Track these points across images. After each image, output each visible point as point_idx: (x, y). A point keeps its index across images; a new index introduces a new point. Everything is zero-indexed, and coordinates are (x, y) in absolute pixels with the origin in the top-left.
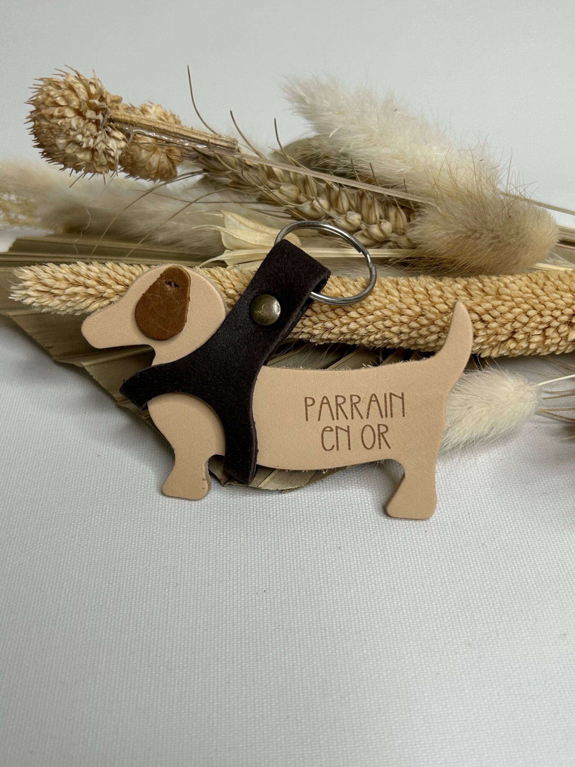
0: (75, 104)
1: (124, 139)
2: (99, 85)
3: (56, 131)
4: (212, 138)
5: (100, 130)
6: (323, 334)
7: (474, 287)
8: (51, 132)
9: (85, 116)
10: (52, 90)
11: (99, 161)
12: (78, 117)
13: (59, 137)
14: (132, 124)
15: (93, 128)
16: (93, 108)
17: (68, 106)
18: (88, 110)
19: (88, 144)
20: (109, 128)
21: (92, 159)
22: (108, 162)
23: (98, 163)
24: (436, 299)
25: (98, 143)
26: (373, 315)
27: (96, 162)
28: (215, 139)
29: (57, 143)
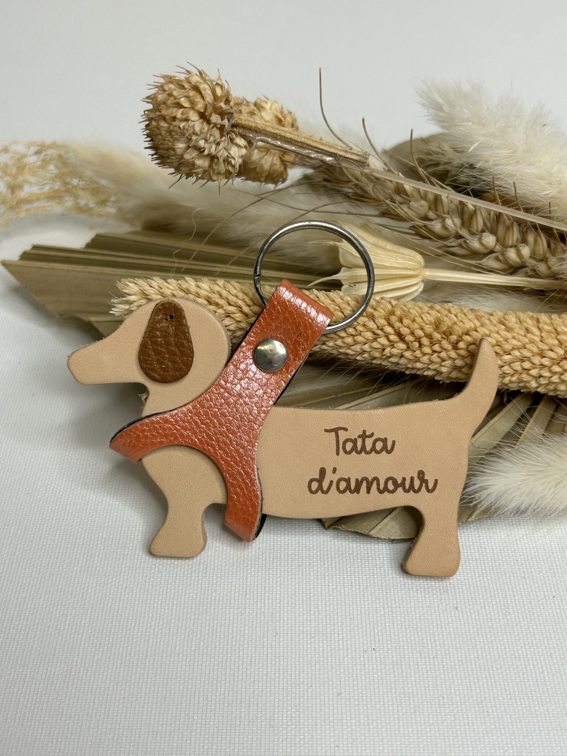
0: (200, 106)
1: (245, 147)
2: (226, 87)
3: (177, 135)
4: (342, 151)
5: (224, 136)
6: (451, 372)
8: (171, 136)
9: (210, 121)
10: (175, 90)
11: (218, 169)
12: (201, 120)
13: (178, 140)
14: (257, 131)
15: (216, 133)
16: (218, 112)
17: (193, 108)
18: (213, 114)
20: (233, 134)
21: (210, 166)
22: (226, 170)
23: (216, 171)
27: (214, 170)
28: (346, 152)
29: (176, 146)
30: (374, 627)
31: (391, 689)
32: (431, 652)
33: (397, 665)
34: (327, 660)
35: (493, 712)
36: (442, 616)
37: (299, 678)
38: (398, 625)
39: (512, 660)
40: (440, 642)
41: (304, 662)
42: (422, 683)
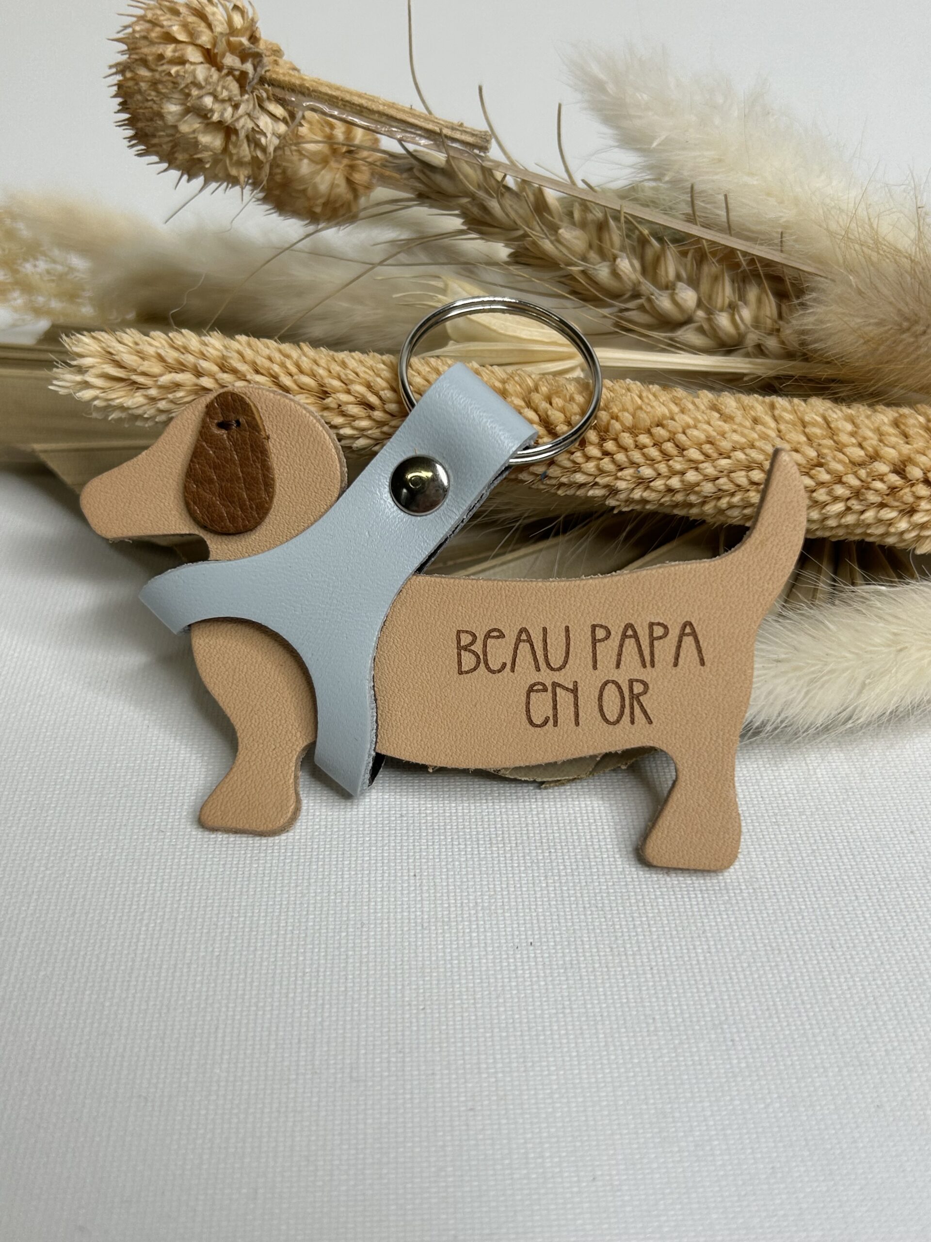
0: (205, 39)
1: (285, 120)
3: (166, 88)
4: (447, 126)
5: (246, 92)
6: (633, 489)
7: (911, 421)
8: (157, 91)
9: (221, 64)
10: (163, 15)
11: (238, 153)
12: (207, 65)
13: (169, 99)
14: (303, 91)
15: (234, 87)
16: (237, 51)
17: (191, 42)
18: (228, 54)
19: (222, 115)
20: (261, 91)
21: (225, 150)
22: (253, 157)
23: (234, 159)
24: (844, 438)
25: (241, 117)
26: (729, 457)
27: (231, 155)
28: (453, 127)
29: (165, 111)
30: (530, 909)
31: (564, 1008)
32: (628, 946)
33: (572, 968)
34: (451, 964)
35: (741, 1040)
36: (644, 886)
37: (403, 997)
38: (570, 904)
39: (767, 954)
40: (643, 928)
41: (410, 968)
42: (616, 997)
